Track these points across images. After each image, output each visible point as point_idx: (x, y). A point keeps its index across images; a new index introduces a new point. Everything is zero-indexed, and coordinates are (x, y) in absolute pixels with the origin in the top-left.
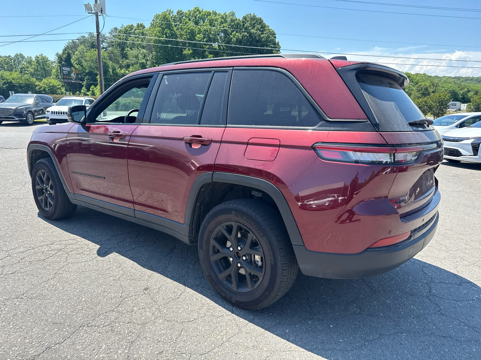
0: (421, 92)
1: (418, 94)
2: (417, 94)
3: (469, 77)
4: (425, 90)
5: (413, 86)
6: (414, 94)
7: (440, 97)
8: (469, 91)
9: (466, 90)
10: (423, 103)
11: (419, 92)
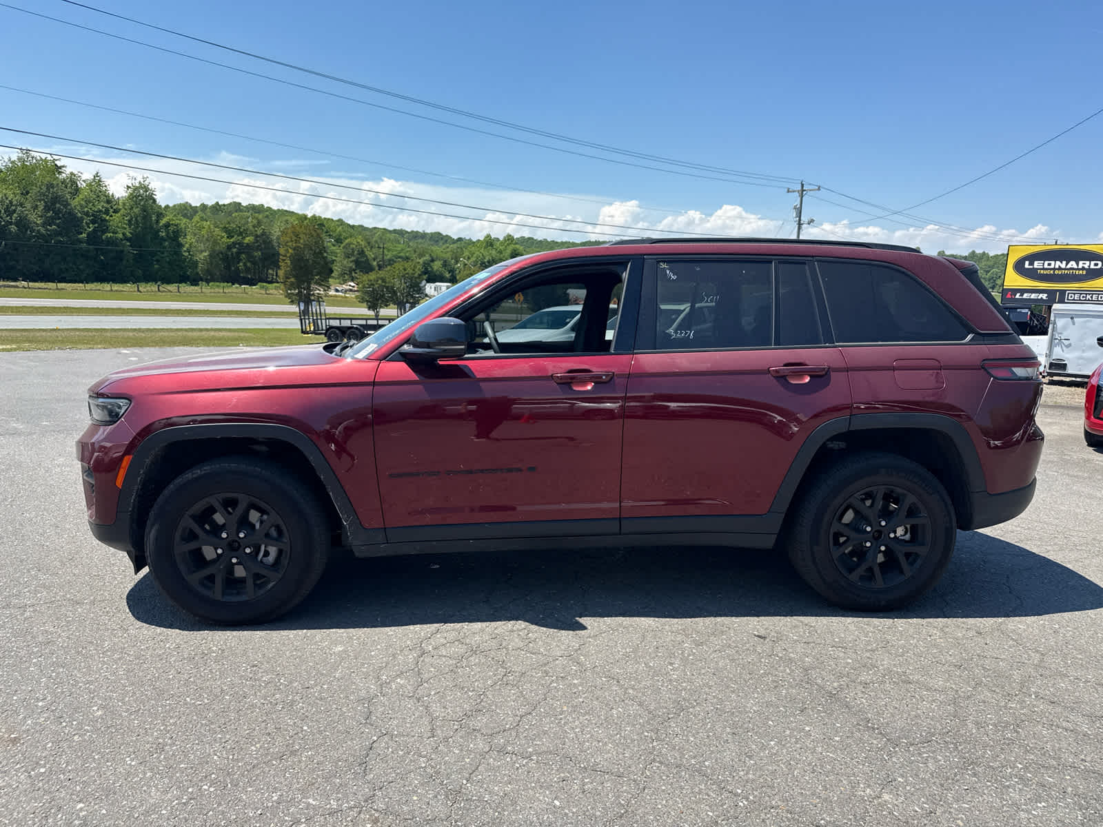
0: (353, 258)
1: (347, 262)
2: (345, 262)
3: (417, 232)
4: (359, 254)
5: (334, 245)
6: (341, 261)
7: (405, 270)
8: (433, 261)
9: (427, 257)
10: (380, 282)
11: (349, 257)
